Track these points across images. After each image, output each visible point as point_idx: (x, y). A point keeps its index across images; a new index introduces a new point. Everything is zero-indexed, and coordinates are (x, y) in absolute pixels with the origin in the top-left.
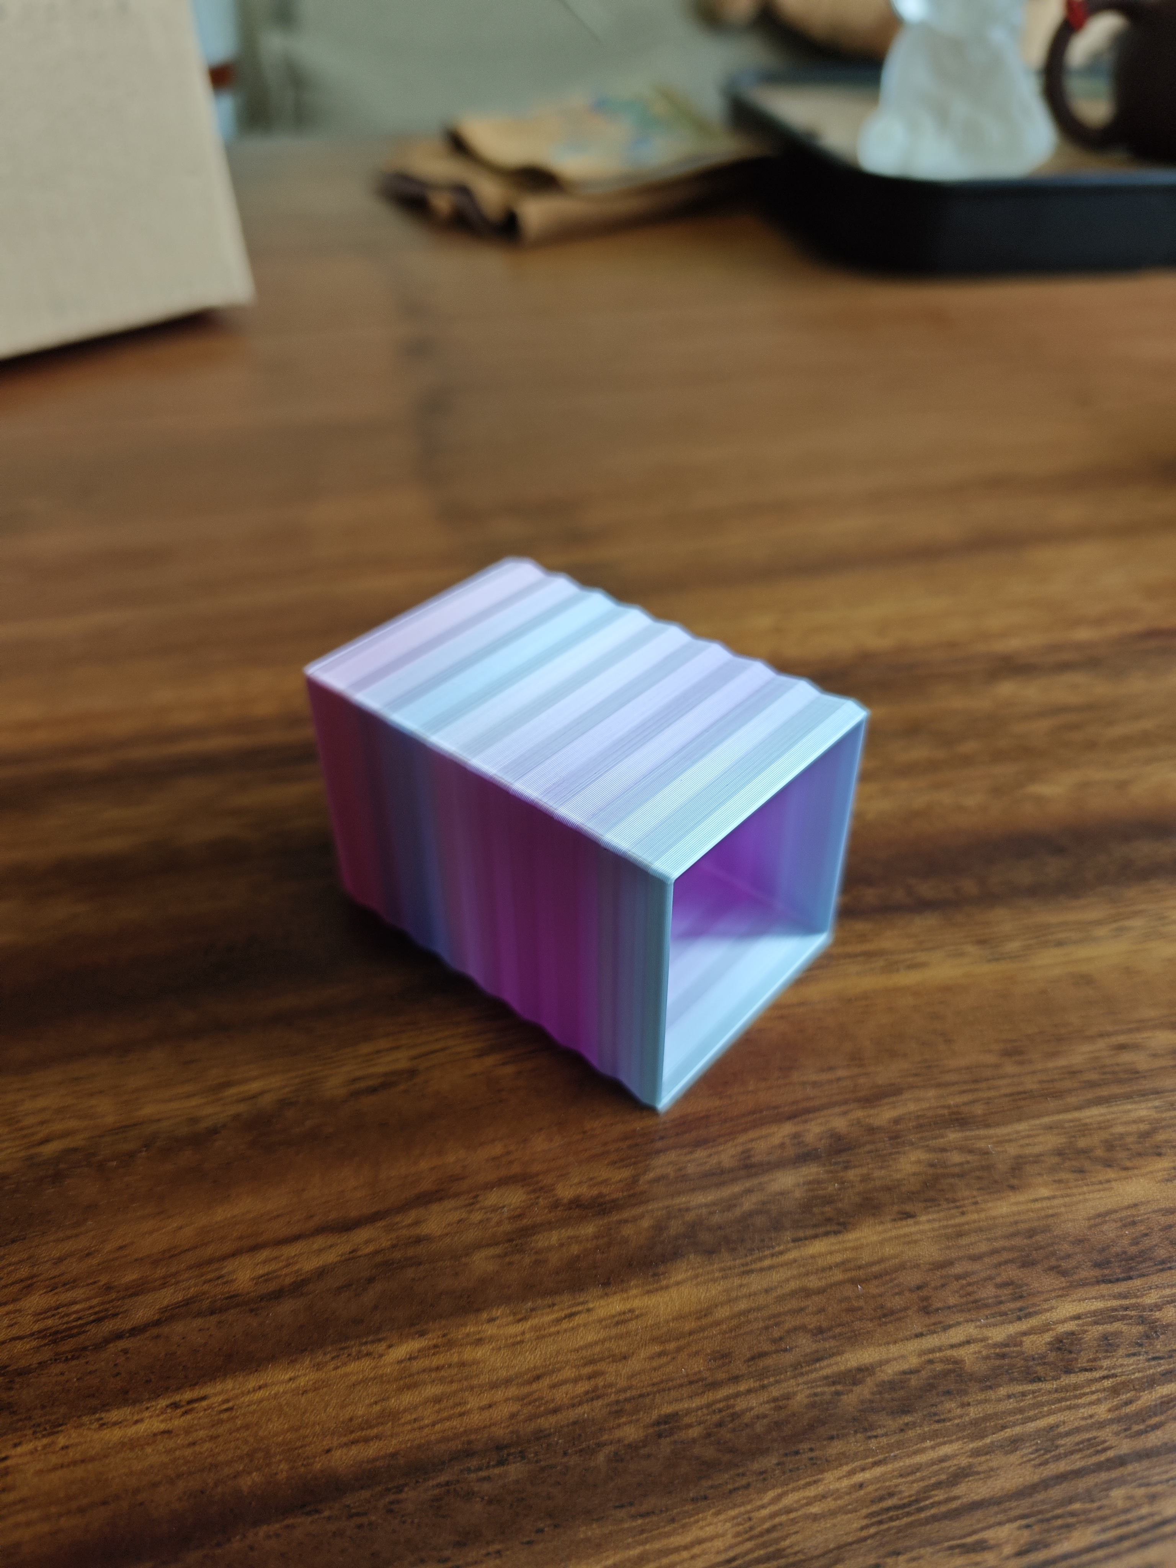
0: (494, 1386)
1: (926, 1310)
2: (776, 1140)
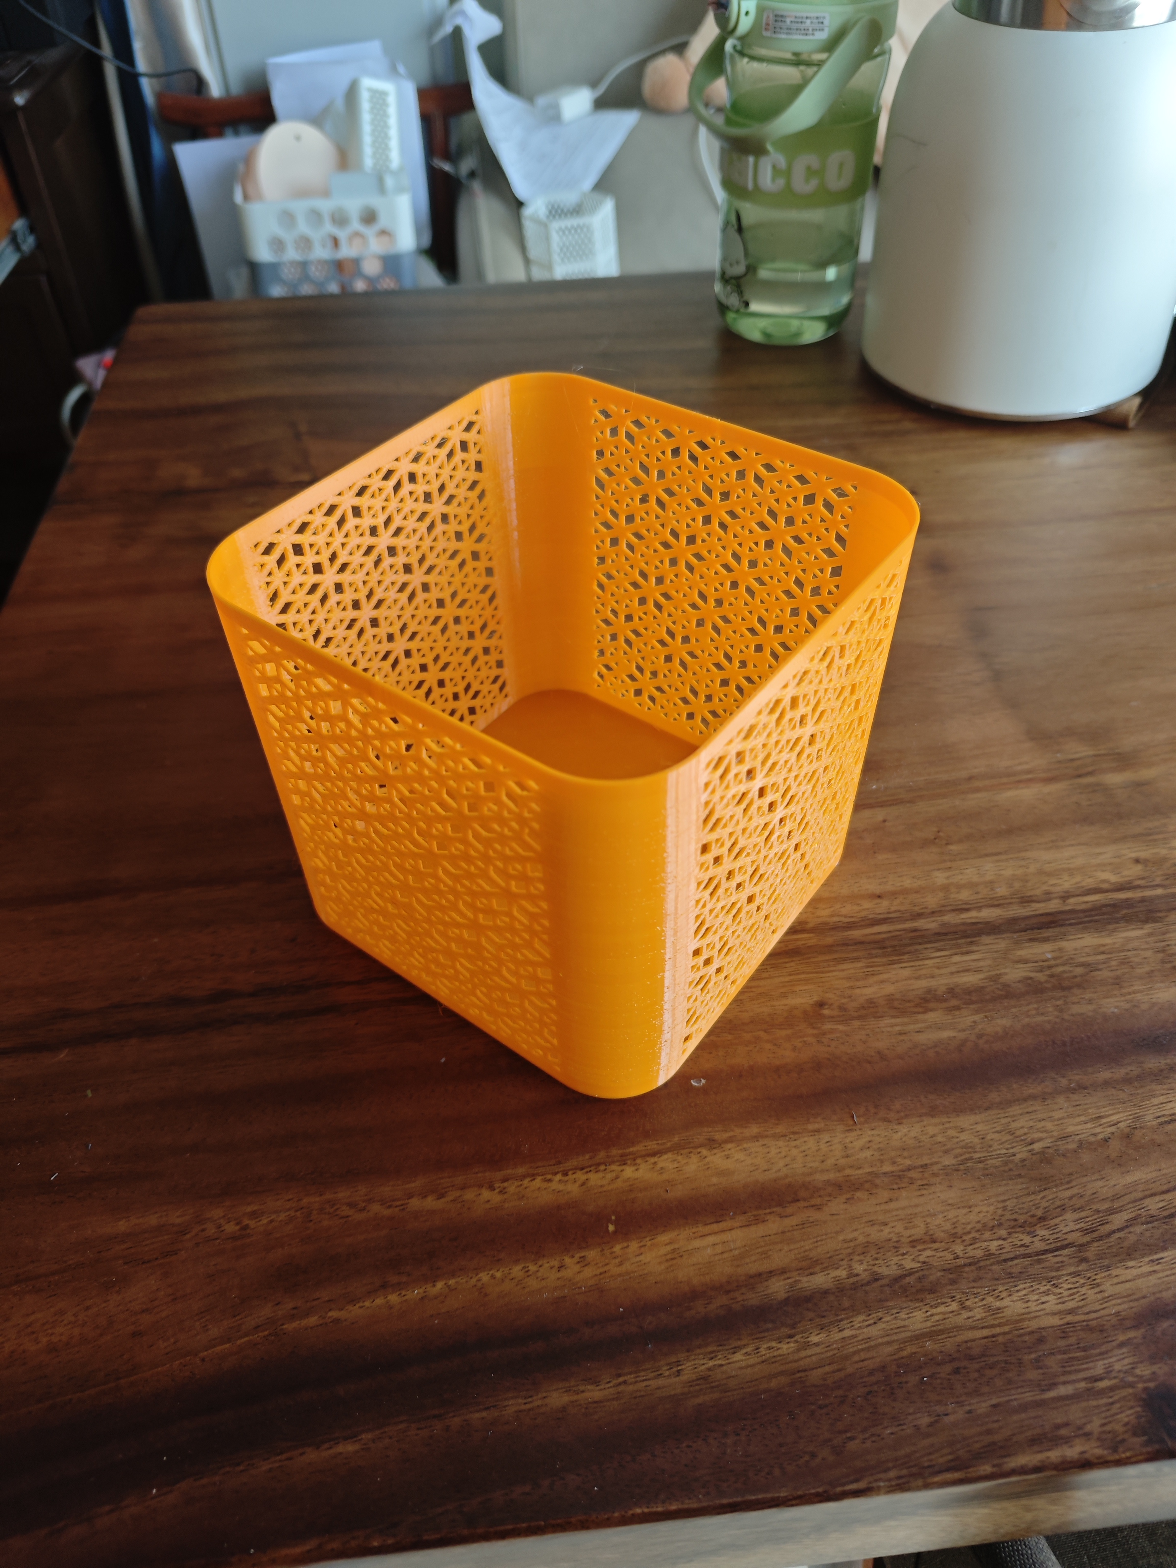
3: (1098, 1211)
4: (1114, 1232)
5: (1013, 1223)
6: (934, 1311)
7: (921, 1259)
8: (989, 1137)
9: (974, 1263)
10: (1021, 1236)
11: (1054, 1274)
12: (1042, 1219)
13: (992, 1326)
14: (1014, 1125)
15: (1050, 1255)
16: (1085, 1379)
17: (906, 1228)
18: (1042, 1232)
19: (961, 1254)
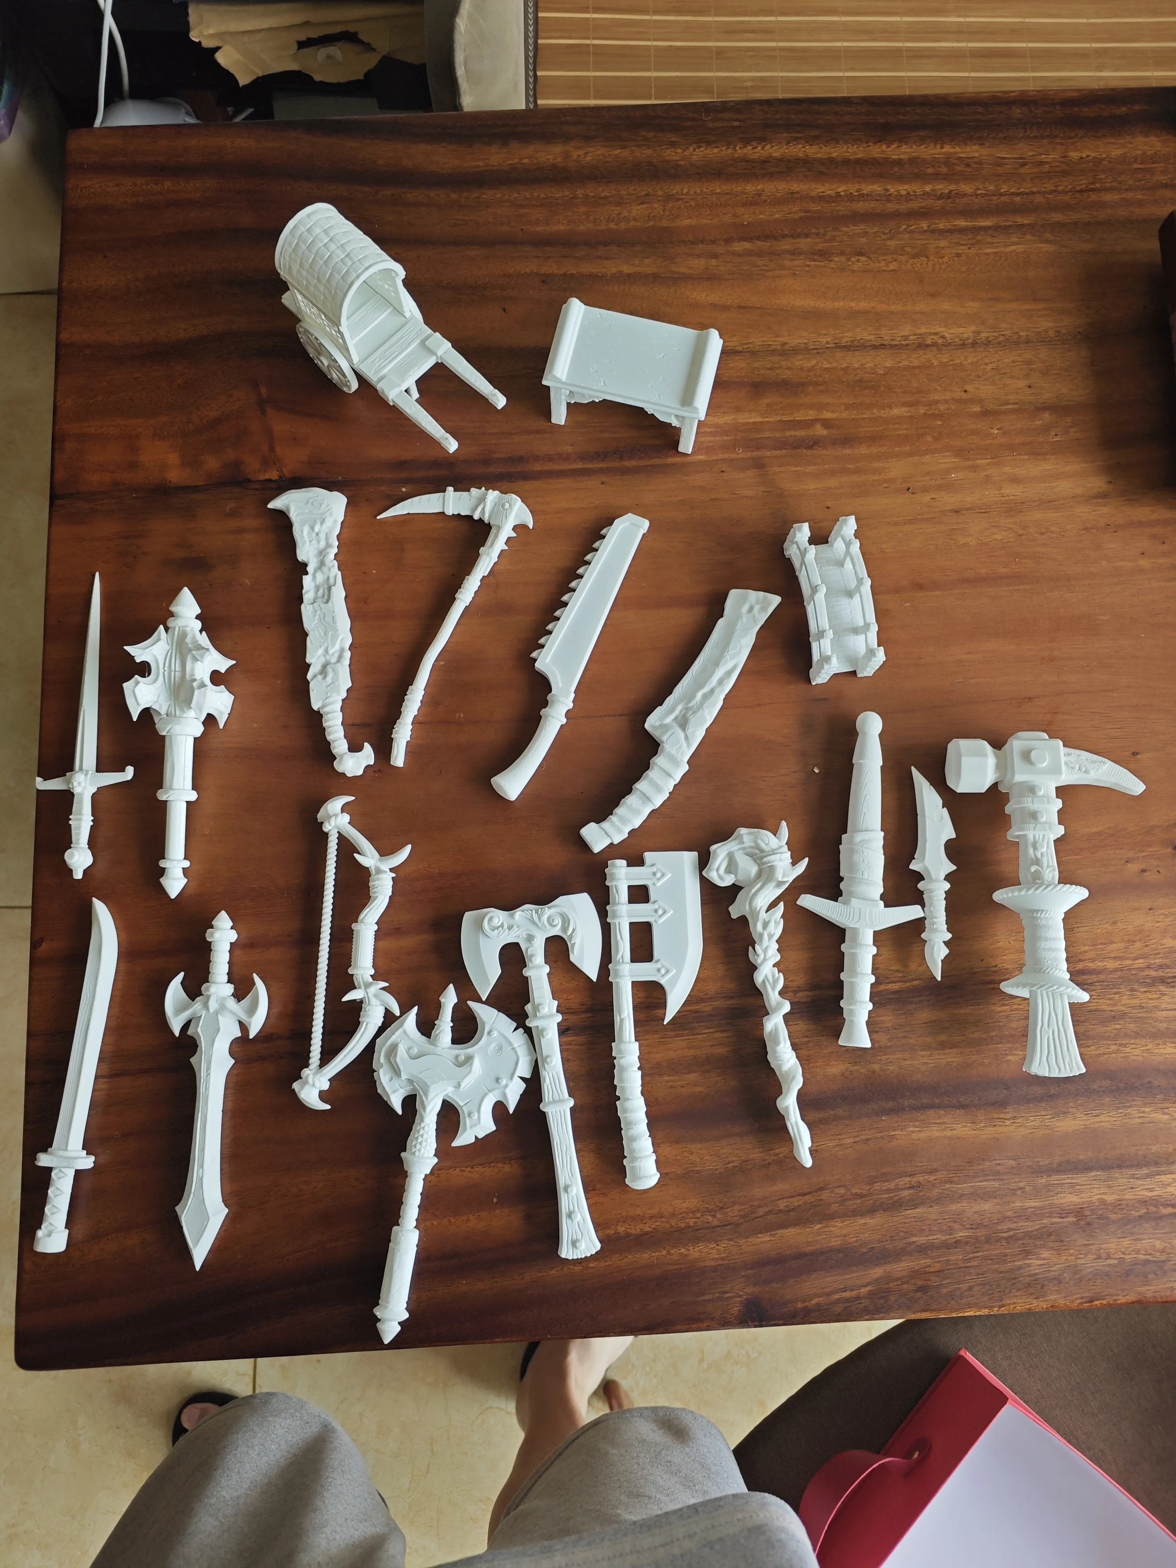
0: (837, 1237)
1: (930, 1230)
2: (904, 1182)
3: (752, 1206)
4: (756, 1218)
5: (705, 1210)
6: (654, 1254)
7: (653, 1226)
8: (706, 1158)
9: (680, 1230)
10: (708, 1217)
11: (719, 1239)
12: (722, 1208)
13: (680, 1264)
14: (721, 1151)
15: (719, 1228)
16: (719, 1292)
17: (649, 1209)
18: (719, 1216)
19: (673, 1224)
